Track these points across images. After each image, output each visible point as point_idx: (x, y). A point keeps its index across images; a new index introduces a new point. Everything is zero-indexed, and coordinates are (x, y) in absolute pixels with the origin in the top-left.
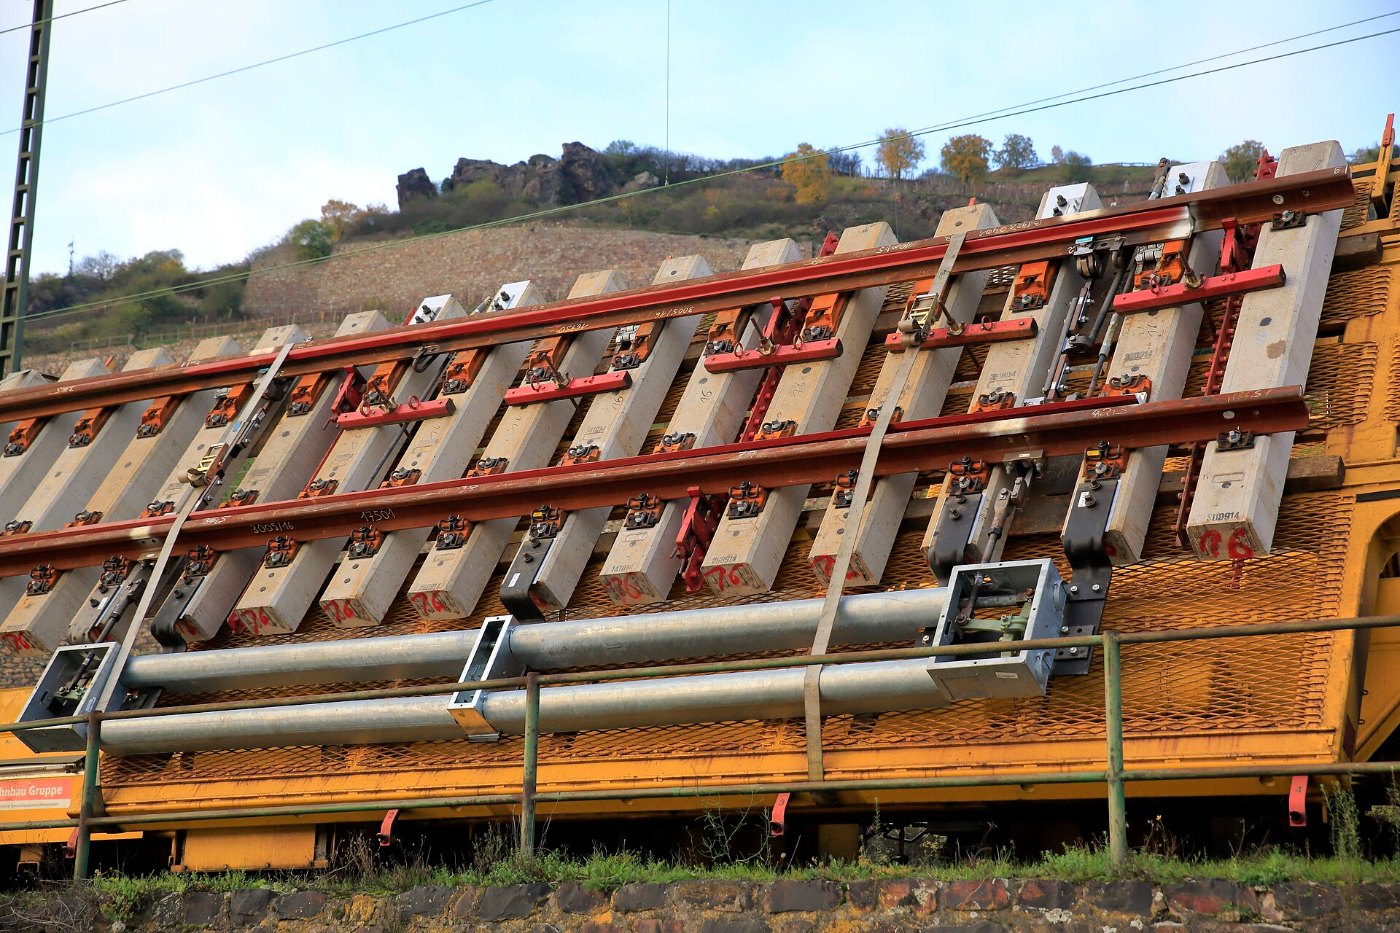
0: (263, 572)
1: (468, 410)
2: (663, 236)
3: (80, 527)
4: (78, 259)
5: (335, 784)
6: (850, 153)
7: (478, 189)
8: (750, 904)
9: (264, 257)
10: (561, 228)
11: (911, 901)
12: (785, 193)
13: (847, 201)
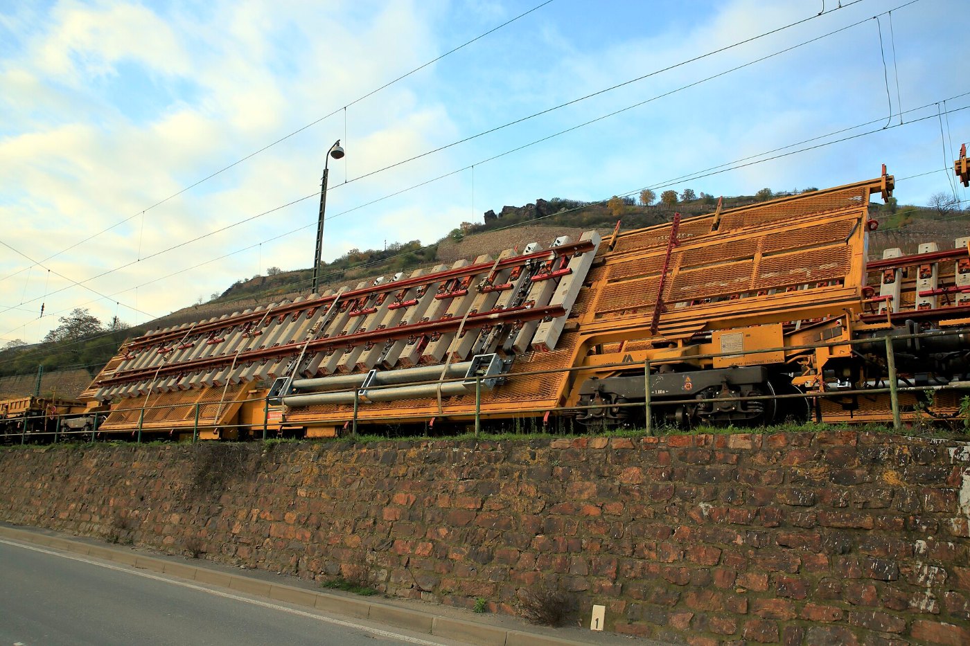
0: (326, 357)
1: (380, 311)
2: (569, 229)
3: (289, 345)
4: (388, 245)
5: (336, 415)
6: (631, 197)
7: (510, 216)
8: (394, 447)
9: (442, 241)
10: (536, 227)
11: (427, 446)
12: (610, 212)
13: (630, 214)
